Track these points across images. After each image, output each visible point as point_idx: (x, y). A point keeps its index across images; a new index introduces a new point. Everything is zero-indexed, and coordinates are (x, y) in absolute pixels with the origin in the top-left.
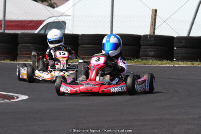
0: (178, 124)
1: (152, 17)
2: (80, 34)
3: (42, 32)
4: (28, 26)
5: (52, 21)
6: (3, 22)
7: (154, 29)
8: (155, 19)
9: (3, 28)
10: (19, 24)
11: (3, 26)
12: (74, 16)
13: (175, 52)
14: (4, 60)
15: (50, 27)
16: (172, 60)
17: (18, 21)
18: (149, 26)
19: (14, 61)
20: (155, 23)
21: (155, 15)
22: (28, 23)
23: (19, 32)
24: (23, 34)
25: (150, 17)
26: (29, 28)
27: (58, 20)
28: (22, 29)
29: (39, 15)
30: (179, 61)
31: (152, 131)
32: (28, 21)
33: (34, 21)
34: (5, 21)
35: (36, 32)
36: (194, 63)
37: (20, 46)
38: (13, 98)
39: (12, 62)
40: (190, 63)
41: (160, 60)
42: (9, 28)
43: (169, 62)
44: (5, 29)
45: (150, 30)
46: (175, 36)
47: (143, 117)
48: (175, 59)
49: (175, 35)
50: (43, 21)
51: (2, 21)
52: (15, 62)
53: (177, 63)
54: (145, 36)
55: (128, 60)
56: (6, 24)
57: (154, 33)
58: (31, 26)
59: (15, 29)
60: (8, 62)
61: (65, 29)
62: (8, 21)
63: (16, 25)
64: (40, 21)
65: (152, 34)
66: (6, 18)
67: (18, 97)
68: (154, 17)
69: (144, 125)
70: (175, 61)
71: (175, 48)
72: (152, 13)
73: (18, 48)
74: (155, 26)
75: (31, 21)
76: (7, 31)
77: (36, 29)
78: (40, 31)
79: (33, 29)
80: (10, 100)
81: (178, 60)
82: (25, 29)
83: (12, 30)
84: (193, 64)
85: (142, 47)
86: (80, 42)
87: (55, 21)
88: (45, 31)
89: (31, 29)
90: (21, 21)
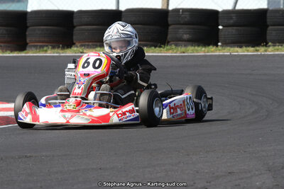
13: (220, 34)
16: (216, 45)
36: (258, 48)
40: (252, 49)
46: (220, 10)
55: (155, 47)
70: (220, 46)
71: (220, 27)
84: (257, 51)
85: (170, 27)
86: (75, 21)
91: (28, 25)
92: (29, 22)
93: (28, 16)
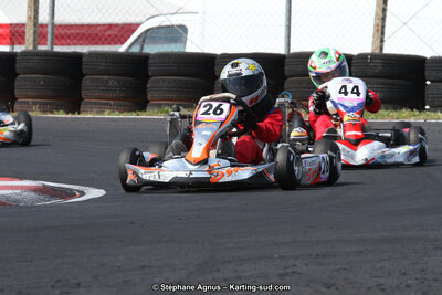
0: (436, 249)
1: (377, 15)
2: (219, 52)
3: (136, 49)
4: (103, 35)
5: (157, 25)
6: (49, 29)
7: (382, 41)
8: (384, 19)
9: (49, 42)
10: (83, 31)
11: (49, 37)
12: (204, 13)
13: (428, 92)
14: (52, 112)
15: (153, 38)
16: (421, 109)
17: (83, 26)
18: (371, 34)
19: (74, 113)
20: (383, 27)
21: (384, 10)
22: (105, 31)
23: (84, 49)
24: (92, 54)
25: (373, 14)
26: (106, 39)
27: (169, 24)
28: (90, 43)
29: (127, 12)
30: (436, 111)
31: (378, 265)
32: (104, 25)
33: (117, 25)
34: (53, 25)
35: (122, 49)
37: (86, 81)
38: (71, 194)
39: (70, 116)
41: (395, 109)
42: (63, 41)
43: (416, 112)
44: (53, 44)
45: (374, 42)
46: (428, 57)
47: (359, 236)
48: (427, 107)
49: (428, 54)
50: (138, 25)
51: (46, 25)
52: (76, 116)
53: (433, 114)
54: (363, 57)
56: (57, 32)
57: (381, 49)
58: (110, 36)
59: (75, 44)
60: (61, 115)
61: (185, 43)
62: (60, 26)
63: (78, 34)
64: (131, 25)
65: (377, 51)
66: (56, 18)
67: (82, 194)
68: (381, 15)
69: (361, 252)
70: (428, 110)
71: (428, 83)
72: (377, 6)
73: (83, 84)
74: (383, 33)
75: (110, 26)
76: (57, 49)
77: (122, 43)
78: (130, 46)
79: (116, 43)
80: (65, 198)
81: (434, 108)
82: (96, 44)
83: (69, 45)
86: (218, 70)
87: (164, 24)
88: (142, 48)
89: (110, 44)
90: (90, 26)
91: (150, 73)
92: (151, 70)
93: (150, 61)
